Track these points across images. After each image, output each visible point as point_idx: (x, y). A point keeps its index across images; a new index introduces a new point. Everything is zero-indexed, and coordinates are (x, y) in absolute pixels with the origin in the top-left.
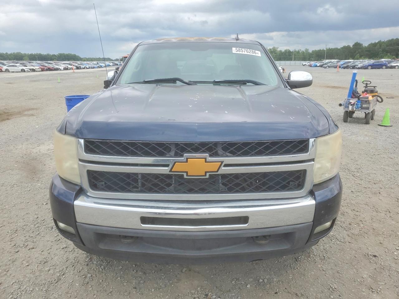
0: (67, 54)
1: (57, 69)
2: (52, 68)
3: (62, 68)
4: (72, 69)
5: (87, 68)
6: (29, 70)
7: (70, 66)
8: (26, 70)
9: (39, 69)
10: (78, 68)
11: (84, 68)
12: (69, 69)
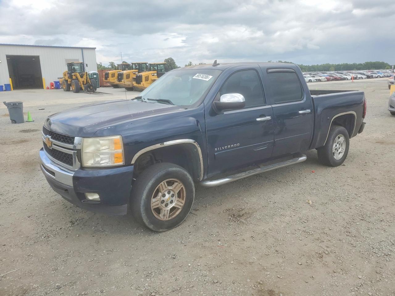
0: (374, 62)
1: (344, 79)
2: (339, 78)
3: (349, 77)
4: (362, 78)
5: (381, 77)
6: (315, 80)
7: (359, 76)
8: (313, 80)
9: (325, 79)
10: (368, 77)
11: (377, 77)
12: (358, 78)
